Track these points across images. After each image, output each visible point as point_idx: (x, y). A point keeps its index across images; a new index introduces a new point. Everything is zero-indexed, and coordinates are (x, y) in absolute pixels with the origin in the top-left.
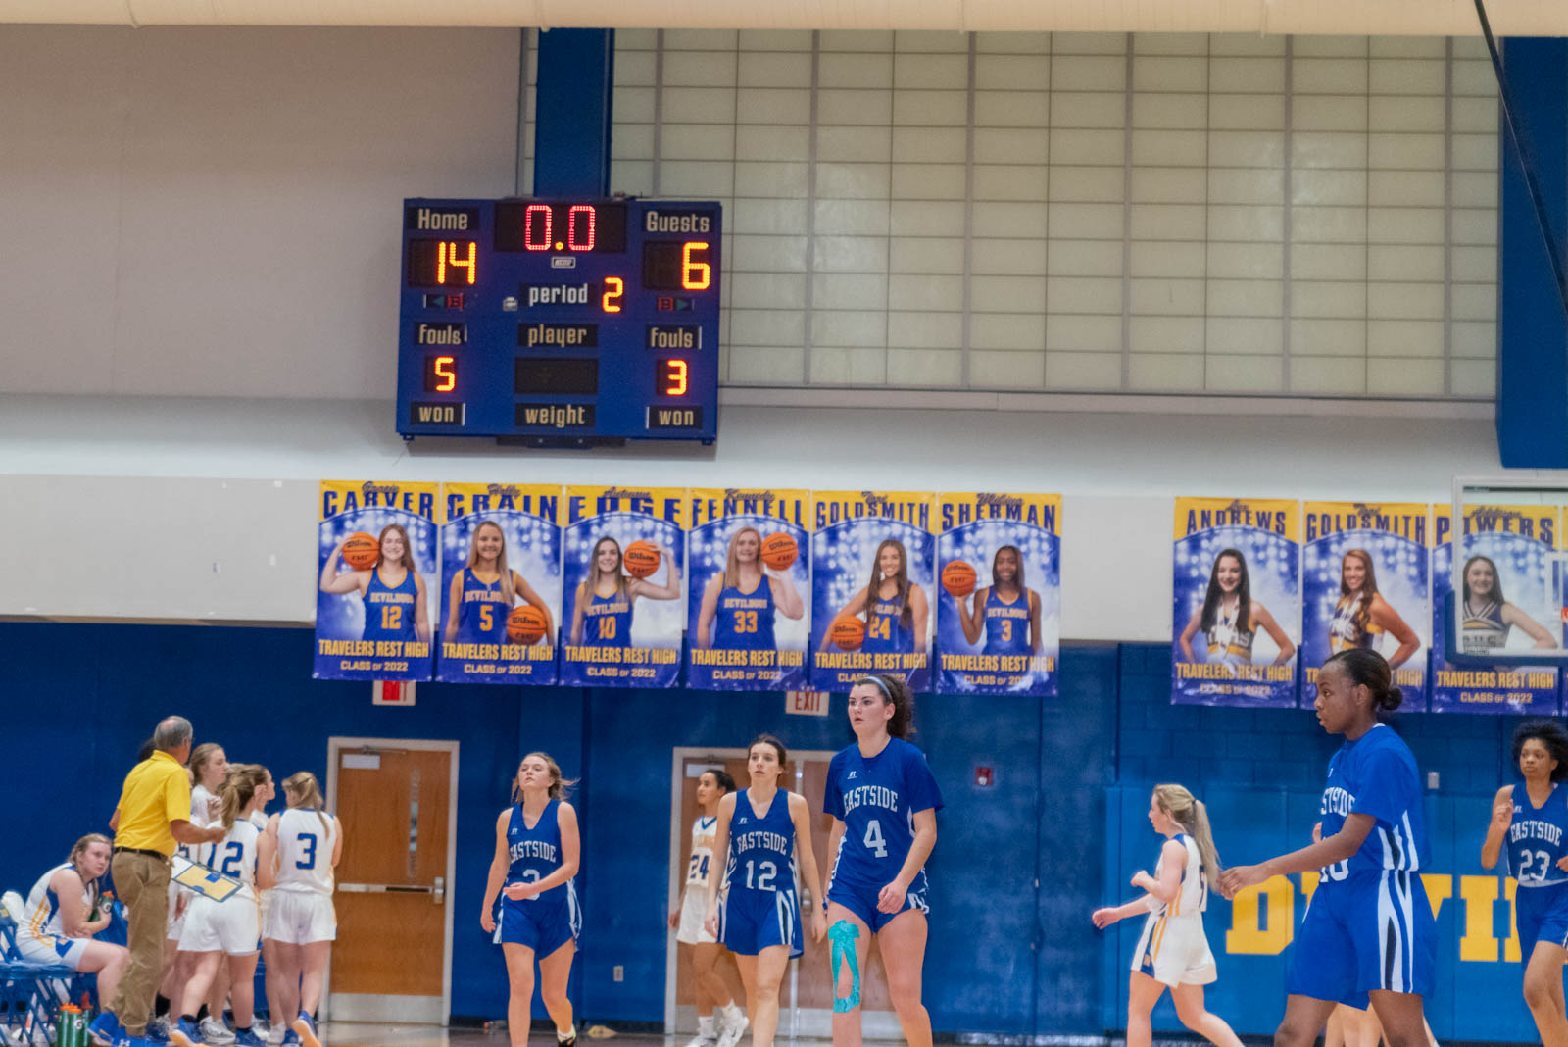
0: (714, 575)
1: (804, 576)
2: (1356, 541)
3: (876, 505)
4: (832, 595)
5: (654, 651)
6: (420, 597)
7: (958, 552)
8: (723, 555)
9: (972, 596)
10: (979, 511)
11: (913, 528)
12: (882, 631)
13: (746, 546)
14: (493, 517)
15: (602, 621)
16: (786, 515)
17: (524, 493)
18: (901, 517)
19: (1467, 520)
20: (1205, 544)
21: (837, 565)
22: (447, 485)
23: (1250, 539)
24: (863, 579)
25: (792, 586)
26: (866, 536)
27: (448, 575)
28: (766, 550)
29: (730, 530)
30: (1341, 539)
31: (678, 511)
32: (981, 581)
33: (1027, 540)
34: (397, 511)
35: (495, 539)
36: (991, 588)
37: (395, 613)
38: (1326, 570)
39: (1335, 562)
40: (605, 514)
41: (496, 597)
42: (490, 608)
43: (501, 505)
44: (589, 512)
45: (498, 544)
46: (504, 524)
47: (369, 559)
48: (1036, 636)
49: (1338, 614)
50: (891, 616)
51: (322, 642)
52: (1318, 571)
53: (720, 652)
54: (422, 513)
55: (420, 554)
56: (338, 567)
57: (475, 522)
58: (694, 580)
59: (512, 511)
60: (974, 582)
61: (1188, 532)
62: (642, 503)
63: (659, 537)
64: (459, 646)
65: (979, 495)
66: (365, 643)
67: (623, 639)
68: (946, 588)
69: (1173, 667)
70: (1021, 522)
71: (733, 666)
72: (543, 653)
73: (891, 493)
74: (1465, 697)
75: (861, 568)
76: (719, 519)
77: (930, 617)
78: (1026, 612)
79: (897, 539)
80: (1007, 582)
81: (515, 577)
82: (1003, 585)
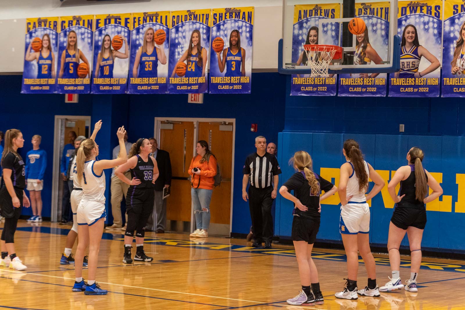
0: (139, 47)
1: (167, 46)
3: (191, 16)
4: (177, 54)
5: (120, 79)
6: (53, 61)
7: (218, 34)
8: (142, 39)
9: (222, 52)
10: (226, 16)
11: (203, 25)
12: (192, 68)
13: (150, 35)
14: (74, 29)
15: (105, 68)
16: (162, 22)
17: (83, 19)
18: (199, 21)
20: (305, 25)
21: (178, 41)
22: (61, 17)
24: (186, 46)
25: (164, 50)
26: (188, 28)
27: (61, 52)
28: (156, 37)
31: (129, 23)
32: (225, 45)
33: (241, 27)
34: (47, 29)
35: (74, 38)
36: (228, 48)
37: (46, 67)
40: (107, 25)
41: (74, 60)
42: (72, 64)
43: (76, 24)
44: (102, 25)
45: (75, 39)
46: (77, 31)
48: (244, 68)
50: (195, 61)
51: (25, 79)
53: (140, 78)
54: (54, 29)
55: (53, 44)
56: (31, 51)
57: (69, 31)
58: (133, 50)
59: (79, 26)
60: (223, 46)
61: (299, 20)
62: (118, 20)
63: (123, 33)
64: (63, 79)
65: (226, 9)
66: (37, 79)
67: (111, 75)
68: (213, 49)
69: (292, 79)
70: (240, 19)
71: (144, 84)
72: (87, 81)
73: (197, 10)
74: (402, 90)
75: (186, 42)
76: (141, 25)
77: (207, 61)
78: (240, 58)
79: (198, 29)
80: (234, 45)
81: (80, 52)
82: (233, 47)
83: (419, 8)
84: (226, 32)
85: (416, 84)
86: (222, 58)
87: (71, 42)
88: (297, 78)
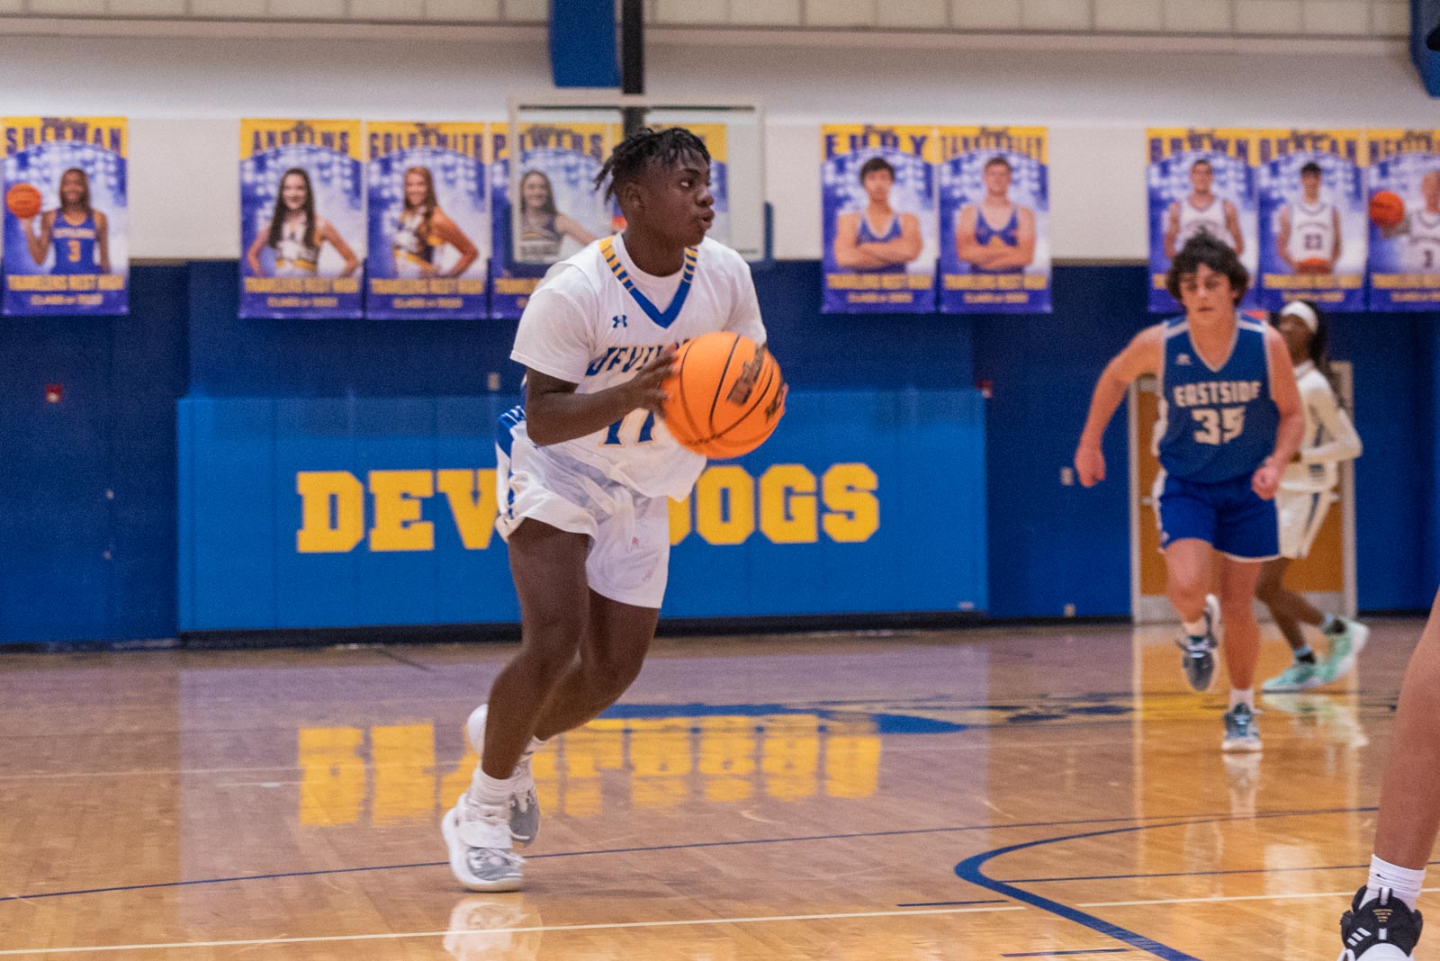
2: (417, 159)
7: (23, 175)
9: (39, 218)
10: (43, 134)
19: (522, 138)
20: (270, 163)
23: (315, 158)
30: (402, 157)
33: (92, 163)
36: (58, 209)
38: (389, 186)
48: (104, 255)
49: (400, 227)
52: (381, 187)
60: (39, 205)
61: (254, 151)
65: (43, 119)
68: (13, 210)
69: (240, 282)
70: (87, 144)
78: (93, 232)
80: (74, 204)
82: (70, 206)
83: (553, 138)
86: (38, 232)
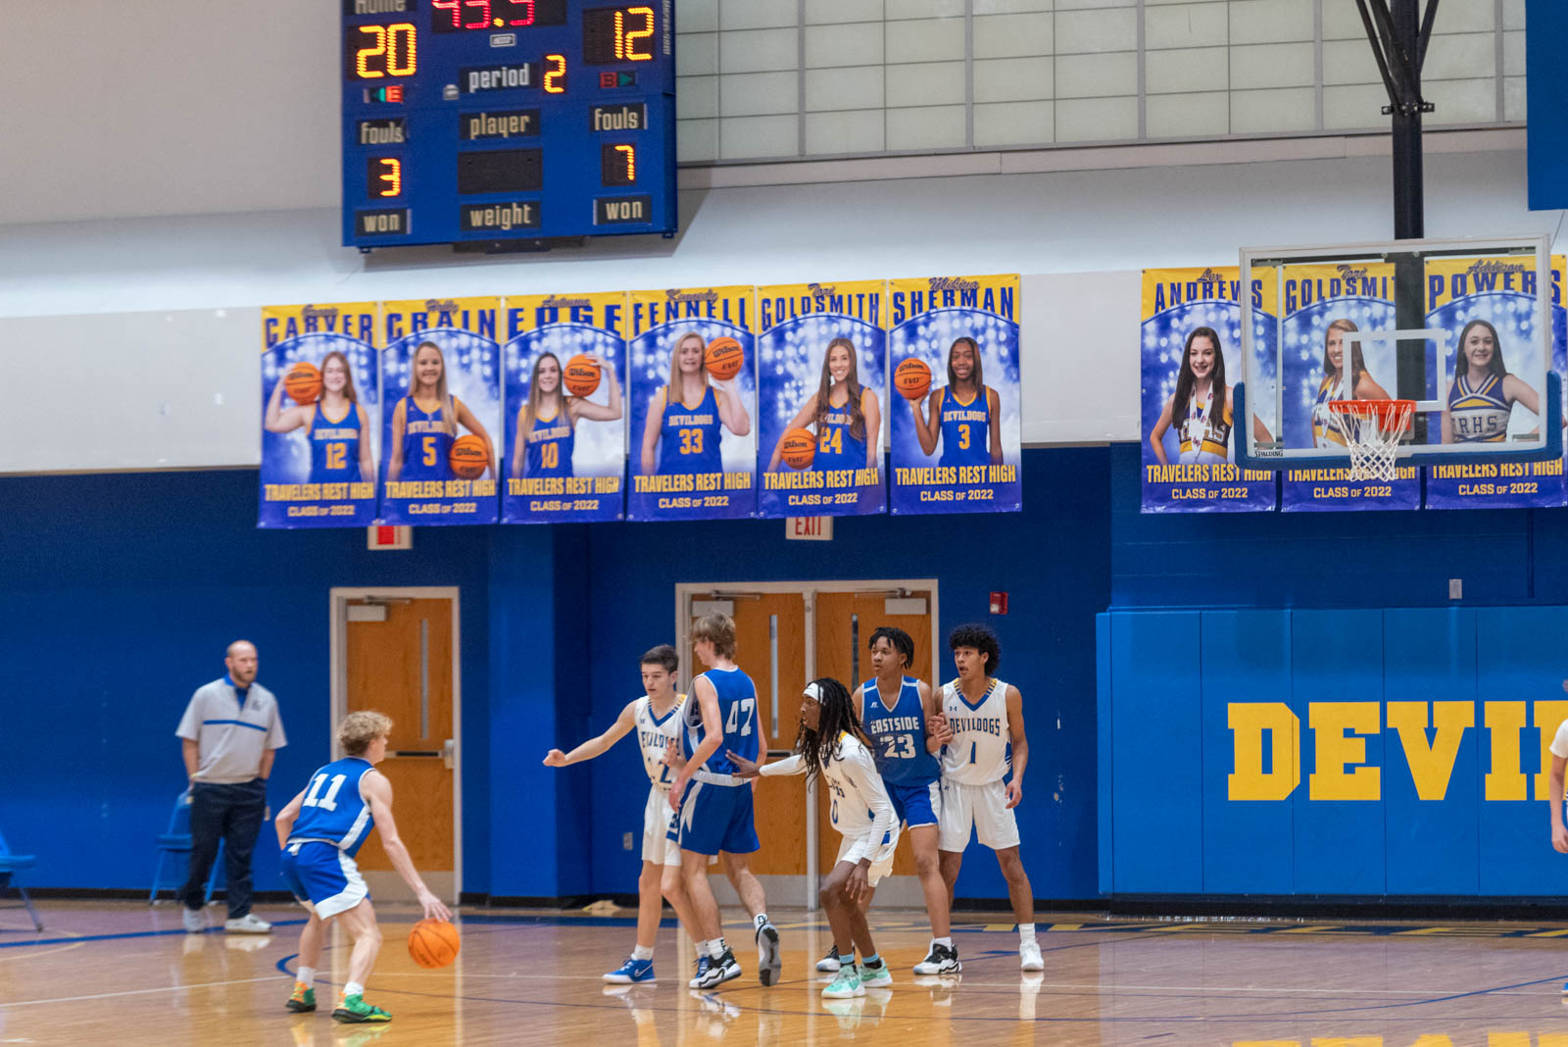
0: (658, 389)
1: (750, 385)
3: (823, 299)
4: (781, 405)
5: (597, 480)
6: (364, 431)
7: (911, 349)
8: (666, 366)
9: (927, 398)
10: (932, 299)
11: (863, 323)
12: (833, 444)
13: (690, 355)
14: (431, 337)
15: (544, 448)
16: (730, 317)
17: (463, 307)
18: (850, 313)
19: (1463, 279)
20: (1175, 323)
21: (785, 370)
22: (385, 304)
23: (1224, 315)
24: (812, 385)
25: (739, 398)
26: (814, 335)
28: (710, 358)
29: (673, 337)
30: (1323, 308)
31: (618, 319)
32: (936, 380)
34: (337, 336)
35: (435, 362)
36: (946, 387)
37: (339, 451)
38: (1308, 347)
39: (1317, 336)
40: (545, 326)
41: (438, 427)
42: (432, 440)
43: (440, 324)
44: (528, 326)
45: (438, 367)
46: (443, 344)
47: (310, 392)
48: (997, 442)
49: (1321, 400)
50: (842, 426)
51: (268, 487)
52: (1299, 348)
53: (665, 477)
54: (362, 338)
55: (362, 383)
56: (282, 403)
57: (414, 344)
58: (639, 397)
59: (451, 329)
60: (929, 382)
61: (1157, 311)
62: (582, 312)
63: (599, 349)
64: (403, 484)
65: (932, 281)
66: (311, 486)
67: (565, 469)
68: (900, 391)
69: (1143, 470)
70: (977, 309)
71: (679, 492)
72: (486, 488)
73: (839, 283)
74: (1463, 490)
75: (810, 372)
76: (661, 324)
77: (882, 425)
78: (984, 413)
79: (846, 337)
80: (964, 380)
81: (456, 403)
82: (959, 384)
83: (1500, 278)
84: (935, 344)
85: (1502, 475)
86: (927, 416)
87: (424, 374)
88: (1158, 467)
